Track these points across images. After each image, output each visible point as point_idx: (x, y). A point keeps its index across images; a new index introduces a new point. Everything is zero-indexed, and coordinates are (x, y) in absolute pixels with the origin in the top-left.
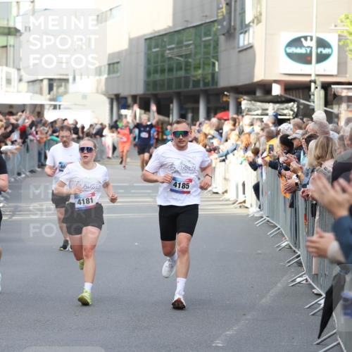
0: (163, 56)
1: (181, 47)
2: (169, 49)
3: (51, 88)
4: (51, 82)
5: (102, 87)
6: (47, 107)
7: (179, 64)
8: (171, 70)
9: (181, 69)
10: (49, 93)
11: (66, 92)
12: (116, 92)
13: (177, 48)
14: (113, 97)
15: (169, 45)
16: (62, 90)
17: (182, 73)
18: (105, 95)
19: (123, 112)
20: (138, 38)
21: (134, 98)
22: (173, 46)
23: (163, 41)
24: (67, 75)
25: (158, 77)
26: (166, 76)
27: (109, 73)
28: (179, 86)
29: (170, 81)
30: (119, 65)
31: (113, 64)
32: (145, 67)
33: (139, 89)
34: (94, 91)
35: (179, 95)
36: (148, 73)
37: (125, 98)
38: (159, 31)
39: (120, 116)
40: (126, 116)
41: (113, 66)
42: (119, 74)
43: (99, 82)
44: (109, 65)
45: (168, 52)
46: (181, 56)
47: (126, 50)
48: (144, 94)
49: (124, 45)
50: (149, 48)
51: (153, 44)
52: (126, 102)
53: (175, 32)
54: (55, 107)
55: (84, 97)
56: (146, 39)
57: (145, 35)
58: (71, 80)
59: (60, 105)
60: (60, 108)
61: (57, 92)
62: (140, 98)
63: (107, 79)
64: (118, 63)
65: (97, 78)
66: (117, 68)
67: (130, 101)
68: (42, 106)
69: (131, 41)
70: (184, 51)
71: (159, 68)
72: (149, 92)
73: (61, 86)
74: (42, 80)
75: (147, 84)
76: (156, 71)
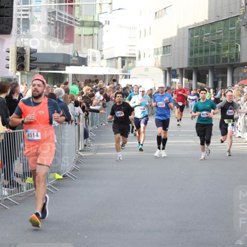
0: (201, 41)
1: (214, 35)
2: (206, 36)
3: (123, 64)
4: (124, 59)
5: (159, 62)
6: (120, 77)
7: (213, 46)
8: (207, 51)
9: (214, 50)
10: (122, 67)
11: (134, 67)
12: (168, 66)
13: (211, 35)
14: (166, 69)
15: (206, 33)
16: (131, 65)
17: (215, 53)
18: (161, 68)
19: (174, 80)
20: (184, 28)
21: (181, 70)
22: (209, 34)
23: (201, 30)
24: (134, 54)
25: (198, 55)
26: (204, 55)
27: (164, 53)
28: (212, 62)
29: (206, 58)
30: (171, 47)
31: (167, 46)
32: (189, 49)
33: (185, 64)
34: (153, 65)
35: (212, 68)
36: (191, 53)
37: (175, 70)
38: (198, 24)
39: (171, 83)
40: (175, 83)
41: (166, 48)
42: (170, 54)
43: (156, 59)
44: (164, 47)
45: (205, 38)
46: (214, 41)
47: (175, 37)
48: (188, 68)
49: (174, 34)
50: (192, 35)
51: (194, 32)
52: (176, 73)
53: (211, 24)
54: (126, 77)
55: (146, 70)
56: (189, 29)
57: (189, 26)
58: (137, 58)
59: (129, 76)
60: (129, 78)
61: (127, 66)
62: (185, 70)
63: (162, 57)
64: (170, 46)
65: (155, 56)
66: (170, 49)
67: (178, 72)
68: (117, 76)
69: (179, 30)
70: (216, 37)
71: (199, 49)
72: (191, 66)
73: (130, 62)
74: (117, 58)
75: (190, 60)
76: (196, 52)
